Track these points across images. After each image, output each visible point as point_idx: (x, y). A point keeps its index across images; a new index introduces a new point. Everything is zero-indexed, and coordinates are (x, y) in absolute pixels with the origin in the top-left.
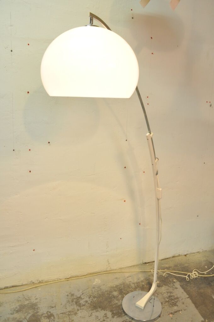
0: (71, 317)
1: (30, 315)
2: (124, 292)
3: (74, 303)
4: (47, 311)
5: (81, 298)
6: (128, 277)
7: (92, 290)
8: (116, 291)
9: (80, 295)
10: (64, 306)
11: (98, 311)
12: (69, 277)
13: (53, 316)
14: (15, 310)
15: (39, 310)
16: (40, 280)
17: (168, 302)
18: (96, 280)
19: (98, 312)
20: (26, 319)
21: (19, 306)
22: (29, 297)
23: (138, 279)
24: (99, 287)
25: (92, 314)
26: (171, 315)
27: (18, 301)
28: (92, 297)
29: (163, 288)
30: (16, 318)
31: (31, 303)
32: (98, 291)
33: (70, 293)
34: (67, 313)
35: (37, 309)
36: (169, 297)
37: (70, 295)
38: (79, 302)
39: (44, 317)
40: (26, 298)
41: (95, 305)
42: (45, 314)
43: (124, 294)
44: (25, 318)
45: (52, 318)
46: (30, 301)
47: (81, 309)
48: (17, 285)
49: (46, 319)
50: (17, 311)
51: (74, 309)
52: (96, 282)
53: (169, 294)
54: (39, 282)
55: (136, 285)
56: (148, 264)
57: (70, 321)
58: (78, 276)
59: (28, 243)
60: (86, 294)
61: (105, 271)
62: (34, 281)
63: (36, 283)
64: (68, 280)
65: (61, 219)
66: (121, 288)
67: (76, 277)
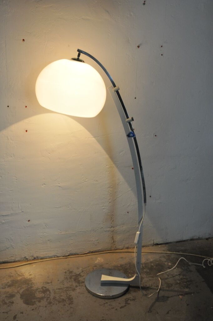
0: (68, 293)
1: (23, 290)
2: (129, 271)
3: (73, 280)
4: (42, 286)
5: (81, 276)
7: (93, 269)
9: (79, 273)
10: (61, 282)
12: (67, 255)
13: (49, 291)
14: (6, 285)
15: (34, 285)
16: (35, 256)
17: (179, 284)
18: (99, 259)
21: (11, 281)
22: (22, 273)
23: (147, 260)
24: (101, 266)
26: (181, 297)
27: (10, 276)
30: (8, 292)
31: (24, 279)
33: (68, 271)
34: (65, 289)
35: (31, 284)
36: (181, 279)
38: (78, 279)
39: (38, 291)
40: (19, 274)
42: (40, 289)
43: (129, 273)
44: (18, 292)
45: (48, 293)
46: (23, 277)
47: (79, 286)
48: (9, 261)
49: (41, 293)
50: (9, 286)
51: (72, 285)
52: (99, 260)
53: (181, 277)
54: (33, 258)
55: (144, 265)
56: (160, 246)
57: (67, 297)
58: (78, 254)
59: (22, 212)
60: (86, 272)
61: (109, 249)
62: (27, 257)
63: (30, 260)
64: (66, 258)
65: (59, 186)
66: (126, 268)
67: (75, 254)
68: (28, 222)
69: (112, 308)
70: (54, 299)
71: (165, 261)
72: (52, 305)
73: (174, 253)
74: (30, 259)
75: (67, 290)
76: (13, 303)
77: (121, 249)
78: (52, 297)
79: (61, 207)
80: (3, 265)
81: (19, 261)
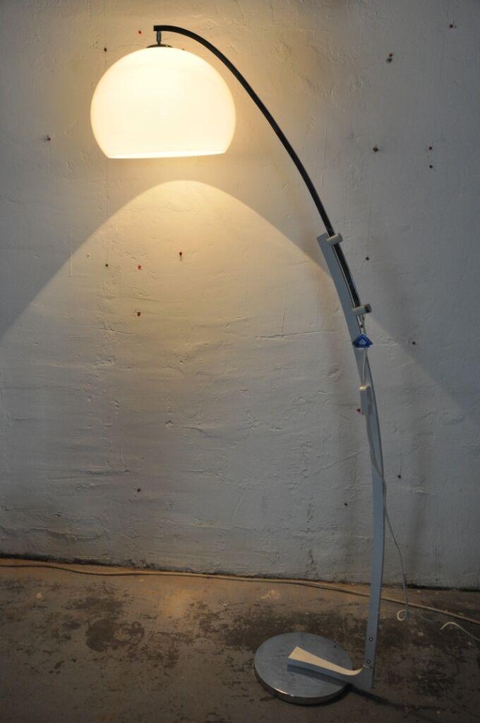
0: (175, 645)
1: (99, 619)
3: (198, 622)
4: (134, 621)
5: (218, 617)
6: (350, 605)
7: (250, 609)
8: (302, 624)
9: (218, 611)
10: (173, 622)
11: (240, 650)
12: (212, 572)
13: (143, 633)
14: (75, 604)
15: (121, 616)
16: (149, 562)
17: (420, 681)
18: (273, 592)
19: (238, 651)
20: (89, 624)
21: (87, 599)
22: (112, 589)
24: (268, 607)
25: (223, 650)
27: (90, 590)
28: (242, 620)
29: (427, 649)
30: (72, 617)
31: (111, 600)
32: (263, 613)
33: (199, 602)
34: (173, 636)
35: (118, 613)
36: (431, 672)
37: (197, 605)
38: (210, 622)
39: (123, 629)
40: (107, 589)
41: (239, 637)
42: (128, 625)
44: (88, 622)
45: (139, 635)
46: (111, 595)
47: (205, 636)
48: (102, 562)
49: (126, 634)
50: (79, 607)
51: (191, 632)
52: (270, 594)
53: (433, 667)
54: (145, 565)
55: (359, 625)
56: (419, 591)
57: (169, 652)
58: (234, 575)
59: (126, 471)
60: (233, 613)
61: (302, 577)
62: (134, 562)
63: (139, 568)
64: (208, 578)
65: (200, 430)
66: (318, 622)
67: (228, 575)
68: (136, 493)
69: (244, 696)
70: (143, 649)
71: (415, 626)
72: (133, 659)
73: (446, 612)
74: (139, 565)
75: (176, 640)
76: (69, 638)
77: (329, 582)
78: (141, 645)
79: (202, 472)
80: (89, 566)
81: (118, 565)
